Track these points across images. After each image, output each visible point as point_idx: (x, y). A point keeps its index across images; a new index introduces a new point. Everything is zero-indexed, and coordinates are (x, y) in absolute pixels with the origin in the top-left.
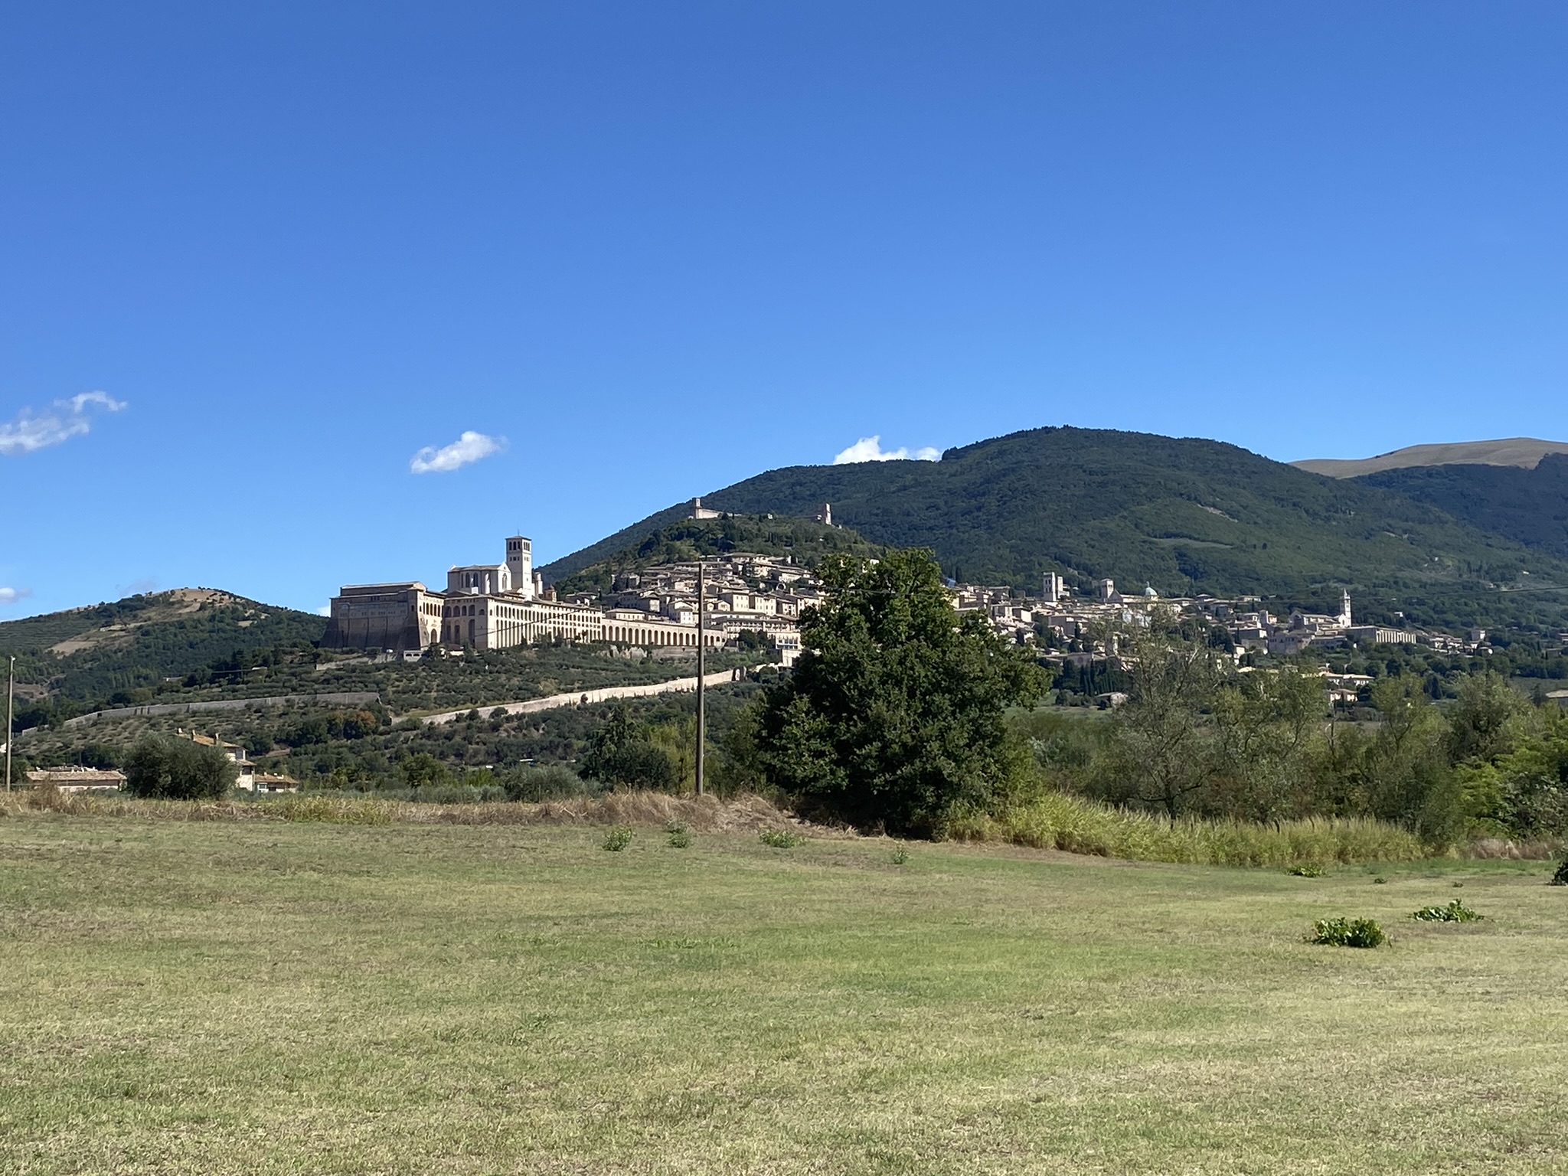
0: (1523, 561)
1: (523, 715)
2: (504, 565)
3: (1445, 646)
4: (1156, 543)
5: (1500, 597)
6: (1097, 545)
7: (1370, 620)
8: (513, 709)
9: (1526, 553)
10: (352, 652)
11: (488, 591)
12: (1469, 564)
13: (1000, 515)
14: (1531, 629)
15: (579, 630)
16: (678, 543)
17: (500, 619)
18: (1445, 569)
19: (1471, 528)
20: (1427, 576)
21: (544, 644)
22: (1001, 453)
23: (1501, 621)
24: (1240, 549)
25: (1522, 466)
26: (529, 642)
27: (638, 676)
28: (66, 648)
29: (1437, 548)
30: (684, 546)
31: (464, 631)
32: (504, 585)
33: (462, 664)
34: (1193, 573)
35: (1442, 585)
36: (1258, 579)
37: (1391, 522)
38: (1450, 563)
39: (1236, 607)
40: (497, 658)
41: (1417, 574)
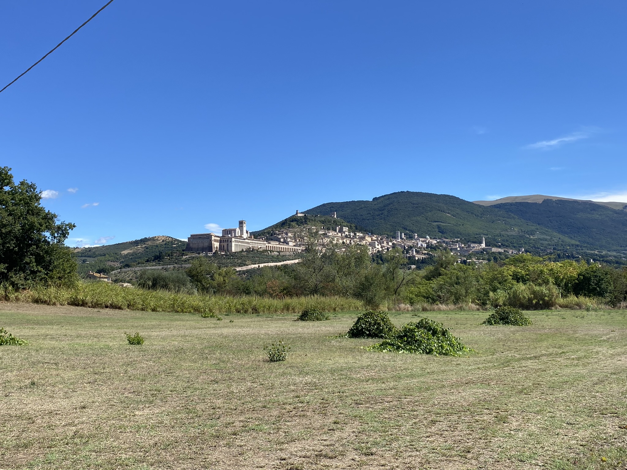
0: (537, 229)
1: (241, 271)
2: (238, 228)
3: (512, 253)
4: (431, 224)
5: (530, 239)
6: (415, 224)
7: (491, 246)
8: (238, 269)
9: (538, 227)
10: (193, 253)
11: (233, 236)
12: (522, 230)
13: (388, 216)
14: (538, 248)
15: (259, 247)
16: (292, 223)
17: (236, 243)
18: (515, 231)
19: (523, 220)
20: (510, 233)
21: (248, 251)
22: (389, 199)
23: (530, 246)
24: (456, 225)
25: (538, 203)
26: (244, 250)
27: (276, 260)
28: (125, 252)
29: (513, 226)
30: (294, 224)
31: (226, 247)
32: (238, 234)
33: (224, 256)
34: (442, 232)
35: (514, 236)
36: (461, 234)
37: (499, 218)
38: (516, 230)
39: (452, 242)
40: (235, 255)
41: (507, 233)
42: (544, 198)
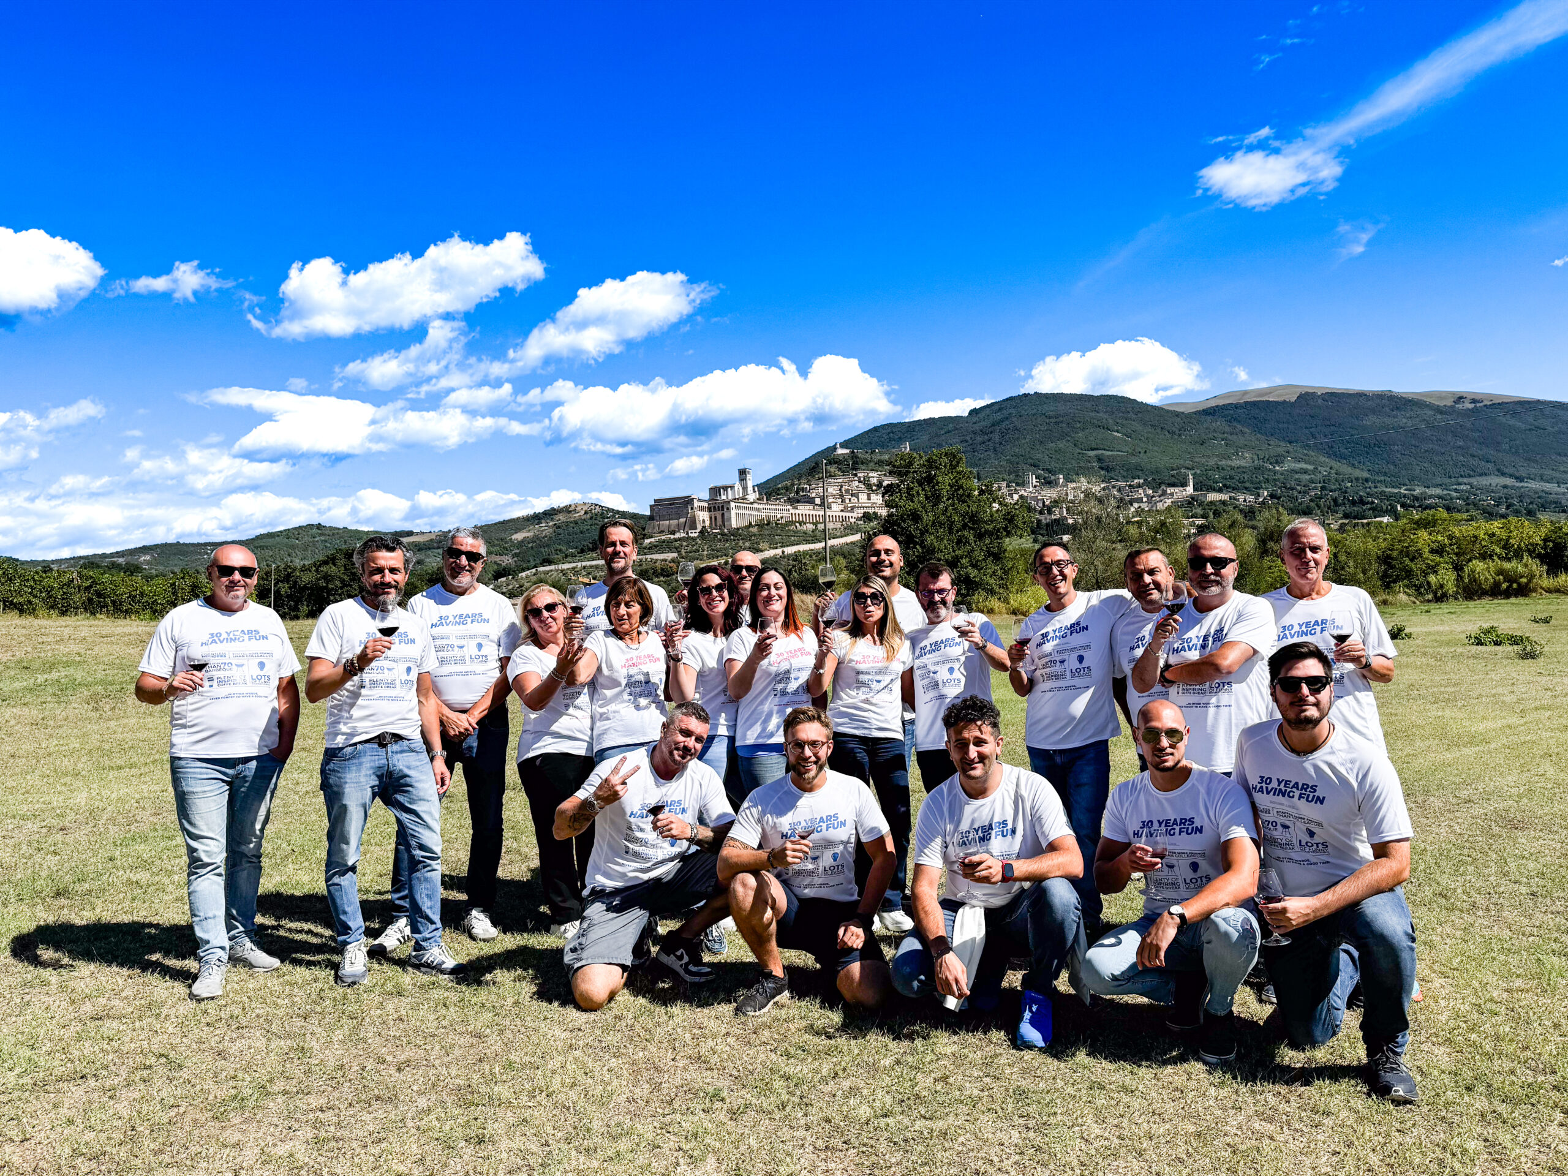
0: (1288, 452)
2: (738, 483)
3: (1245, 500)
4: (1085, 454)
5: (1275, 473)
6: (1054, 456)
7: (1204, 489)
9: (1290, 447)
10: (662, 532)
11: (730, 497)
12: (1258, 455)
13: (1001, 443)
15: (779, 516)
16: (828, 467)
17: (737, 512)
19: (1260, 436)
20: (1235, 463)
22: (1000, 409)
23: (1276, 485)
24: (1132, 454)
25: (1287, 400)
26: (753, 524)
27: (810, 539)
28: (519, 536)
29: (1241, 448)
30: (832, 469)
31: (720, 519)
32: (739, 494)
33: (719, 536)
34: (1107, 469)
35: (1243, 468)
36: (1141, 471)
37: (1215, 435)
38: (1248, 456)
39: (1130, 486)
40: (736, 533)
41: (1229, 462)
42: (1299, 391)
